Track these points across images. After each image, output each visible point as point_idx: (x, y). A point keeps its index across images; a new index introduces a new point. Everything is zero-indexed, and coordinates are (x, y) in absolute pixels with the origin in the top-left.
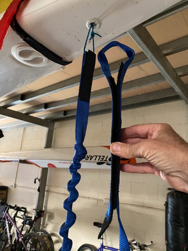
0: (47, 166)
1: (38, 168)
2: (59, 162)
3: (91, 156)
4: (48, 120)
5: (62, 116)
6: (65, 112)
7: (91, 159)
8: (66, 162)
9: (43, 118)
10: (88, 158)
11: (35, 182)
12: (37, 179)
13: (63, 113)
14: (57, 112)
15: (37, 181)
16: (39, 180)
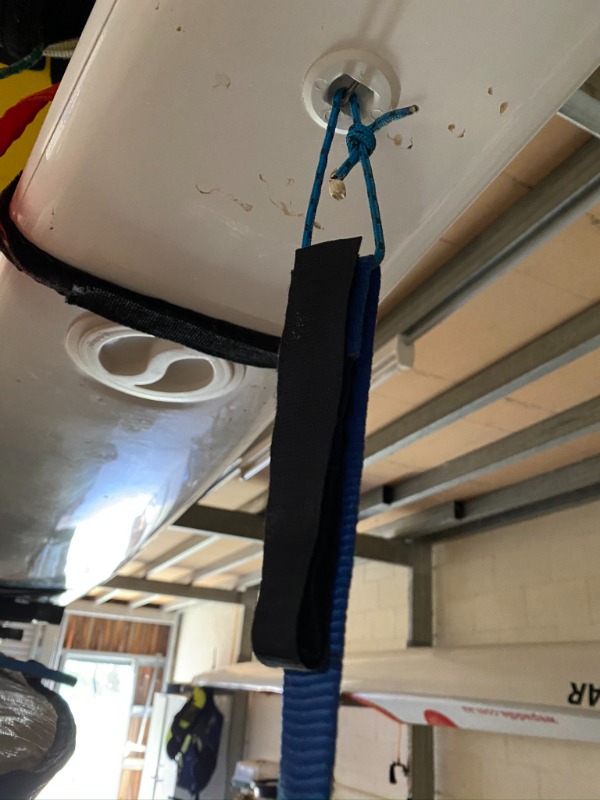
0: (423, 721)
1: (396, 724)
2: (465, 708)
3: (591, 686)
4: (408, 541)
5: (450, 521)
6: (460, 507)
7: (592, 702)
8: (490, 708)
9: (388, 534)
10: (581, 694)
11: (393, 779)
12: (399, 764)
13: (451, 511)
14: (431, 508)
15: (398, 771)
16: (406, 771)
